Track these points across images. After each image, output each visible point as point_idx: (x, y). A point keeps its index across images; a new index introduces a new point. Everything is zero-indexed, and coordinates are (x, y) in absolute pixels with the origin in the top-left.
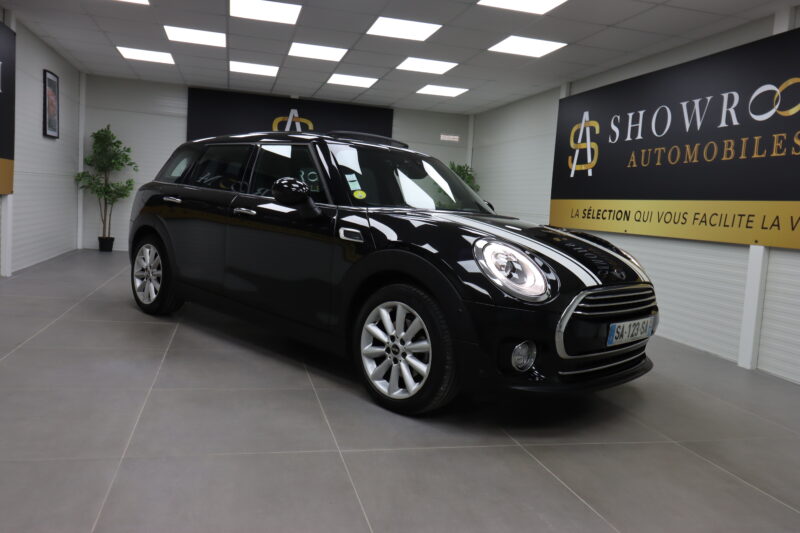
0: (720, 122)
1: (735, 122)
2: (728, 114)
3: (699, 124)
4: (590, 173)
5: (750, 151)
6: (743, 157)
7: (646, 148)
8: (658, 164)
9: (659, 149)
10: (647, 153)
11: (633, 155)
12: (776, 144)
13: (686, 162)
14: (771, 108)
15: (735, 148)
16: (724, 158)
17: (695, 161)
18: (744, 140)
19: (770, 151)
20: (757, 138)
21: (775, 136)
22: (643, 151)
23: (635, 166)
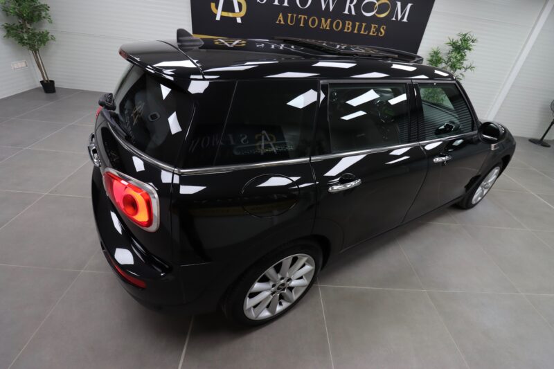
0: (344, 11)
1: (353, 13)
2: (350, 7)
3: (331, 8)
4: (239, 20)
5: (359, 29)
6: (356, 32)
7: (293, 13)
8: (302, 25)
9: (303, 17)
10: (292, 17)
11: (281, 15)
12: (373, 29)
13: (321, 28)
14: (373, 11)
15: (352, 26)
16: (346, 30)
17: (328, 28)
18: (357, 23)
19: (369, 32)
20: (364, 24)
21: (373, 25)
22: (290, 15)
23: (282, 22)
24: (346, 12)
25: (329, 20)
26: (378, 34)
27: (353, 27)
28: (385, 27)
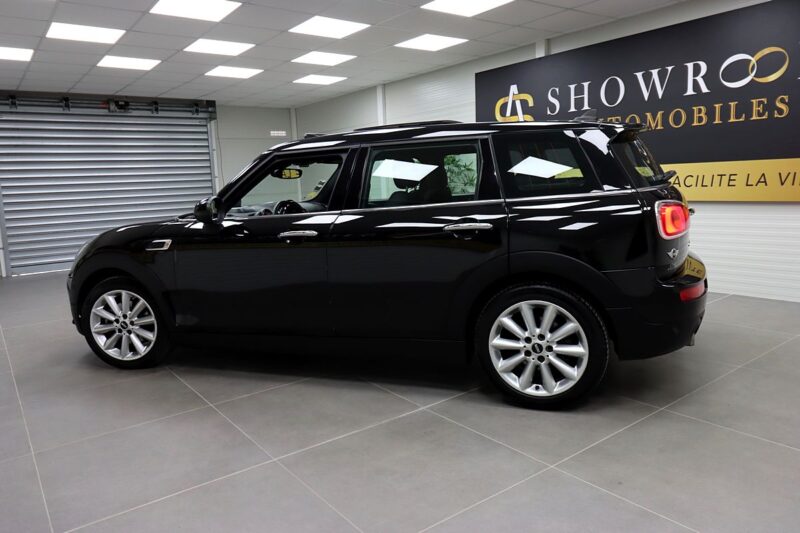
24: (690, 91)
25: (660, 114)
26: (771, 115)
27: (711, 114)
28: (786, 98)
